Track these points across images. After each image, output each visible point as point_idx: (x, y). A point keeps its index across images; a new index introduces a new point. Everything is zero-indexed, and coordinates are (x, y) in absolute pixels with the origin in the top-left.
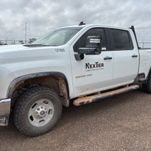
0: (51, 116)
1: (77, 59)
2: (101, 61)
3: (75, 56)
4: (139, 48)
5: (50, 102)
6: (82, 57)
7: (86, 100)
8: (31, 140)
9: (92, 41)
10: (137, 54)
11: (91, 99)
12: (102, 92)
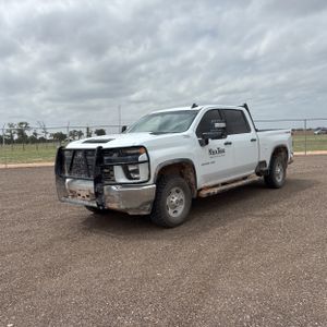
0: (183, 207)
1: (202, 145)
2: (223, 147)
3: (200, 141)
4: (257, 130)
5: (182, 192)
6: (207, 143)
7: (211, 191)
8: (170, 231)
9: (217, 125)
10: (255, 137)
11: (216, 190)
12: (223, 184)
